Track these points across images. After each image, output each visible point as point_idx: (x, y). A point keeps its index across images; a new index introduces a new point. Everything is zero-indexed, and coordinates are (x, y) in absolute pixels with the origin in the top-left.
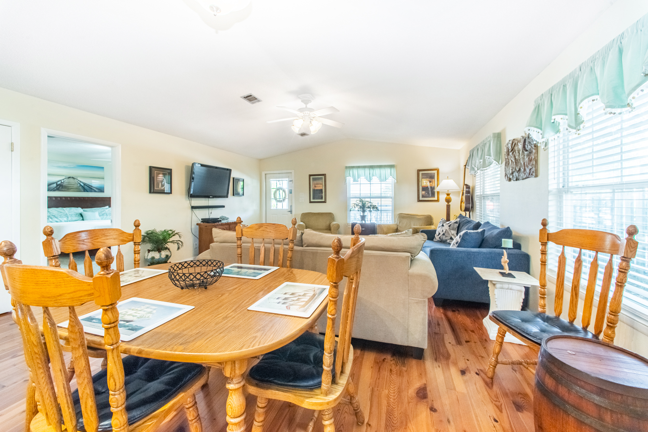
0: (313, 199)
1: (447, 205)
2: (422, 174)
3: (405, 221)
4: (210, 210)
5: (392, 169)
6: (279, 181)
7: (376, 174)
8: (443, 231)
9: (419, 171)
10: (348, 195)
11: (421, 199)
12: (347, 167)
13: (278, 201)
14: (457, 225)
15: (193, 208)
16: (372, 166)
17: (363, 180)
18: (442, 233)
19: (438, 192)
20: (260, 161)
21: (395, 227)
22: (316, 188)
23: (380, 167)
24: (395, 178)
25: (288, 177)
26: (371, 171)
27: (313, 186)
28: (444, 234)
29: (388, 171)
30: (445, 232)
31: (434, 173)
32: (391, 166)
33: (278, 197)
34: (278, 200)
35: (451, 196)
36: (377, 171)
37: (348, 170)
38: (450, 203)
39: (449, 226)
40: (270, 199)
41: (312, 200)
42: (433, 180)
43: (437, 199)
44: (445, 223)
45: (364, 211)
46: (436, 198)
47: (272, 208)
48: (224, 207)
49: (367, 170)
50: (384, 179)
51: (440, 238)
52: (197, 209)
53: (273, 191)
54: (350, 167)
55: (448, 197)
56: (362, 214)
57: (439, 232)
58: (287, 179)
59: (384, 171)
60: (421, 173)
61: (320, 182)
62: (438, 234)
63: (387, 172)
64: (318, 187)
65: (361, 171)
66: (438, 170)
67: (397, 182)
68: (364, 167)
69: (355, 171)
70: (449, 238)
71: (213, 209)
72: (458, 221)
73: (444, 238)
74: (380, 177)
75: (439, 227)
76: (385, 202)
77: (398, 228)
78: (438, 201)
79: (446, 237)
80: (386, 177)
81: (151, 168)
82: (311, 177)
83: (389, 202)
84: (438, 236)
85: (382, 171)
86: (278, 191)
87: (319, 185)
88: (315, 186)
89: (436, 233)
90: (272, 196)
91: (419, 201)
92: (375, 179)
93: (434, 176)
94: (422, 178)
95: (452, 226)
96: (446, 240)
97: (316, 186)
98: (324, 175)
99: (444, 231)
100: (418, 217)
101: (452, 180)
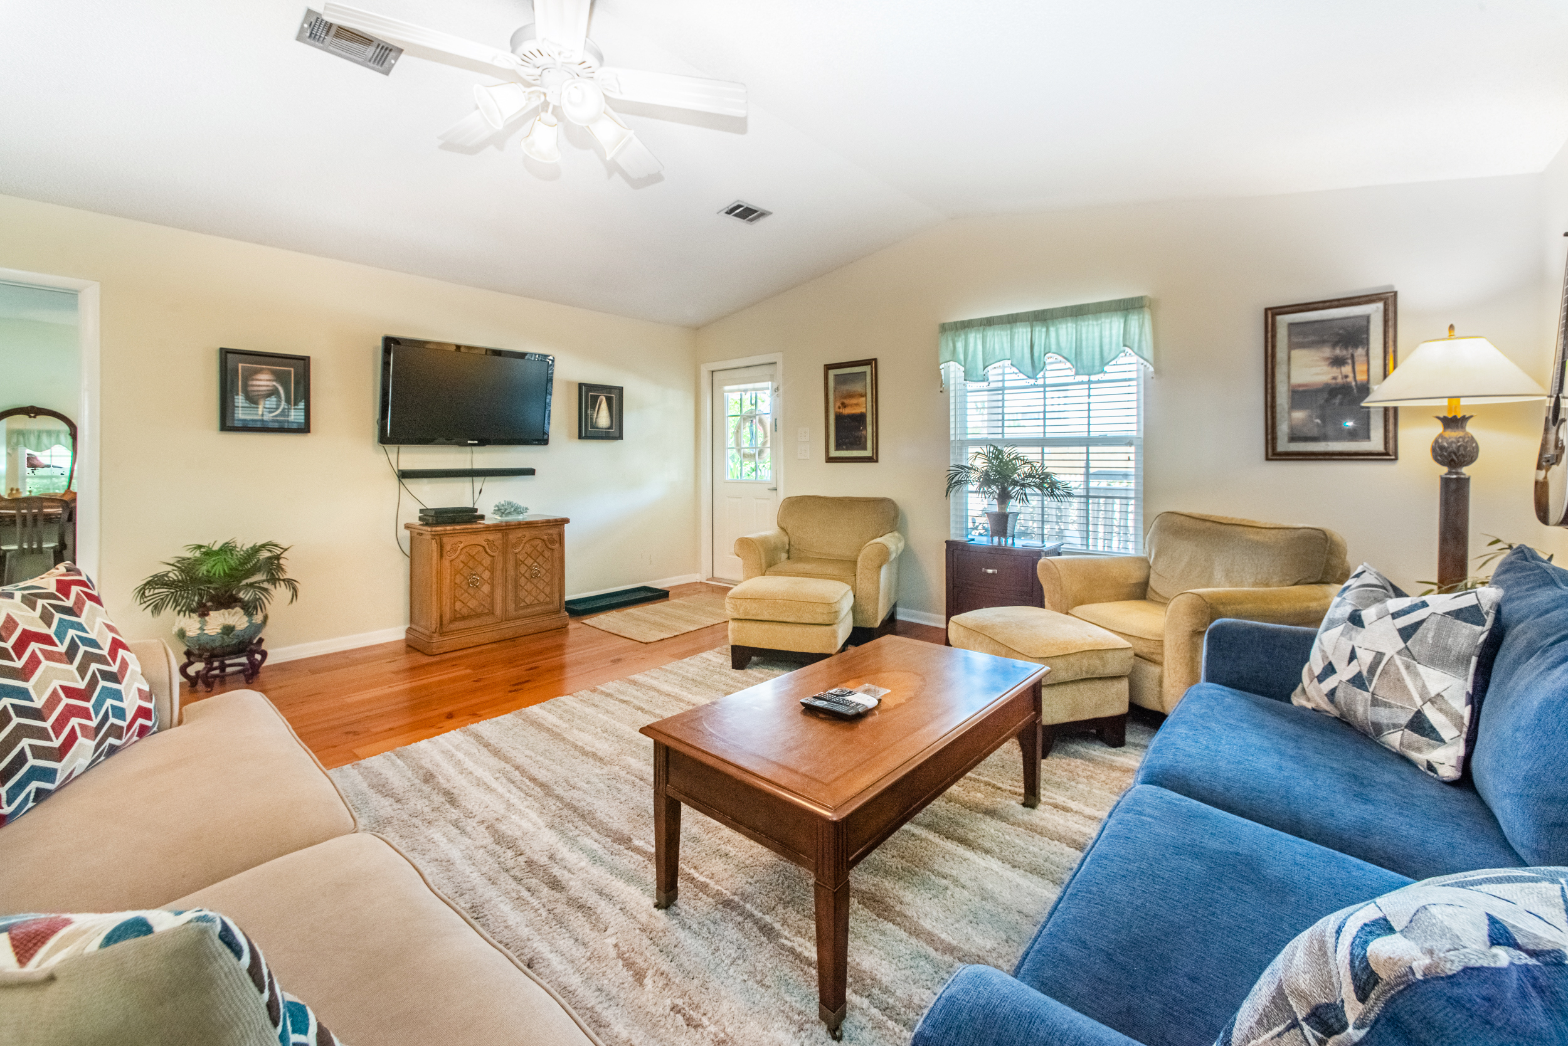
0: (838, 447)
1: (1446, 482)
2: (1291, 325)
3: (1185, 551)
4: (478, 482)
5: (1134, 321)
6: (746, 391)
7: (1058, 343)
8: (1353, 656)
9: (1272, 314)
10: (952, 432)
11: (1283, 445)
12: (944, 328)
13: (745, 456)
14: (1480, 633)
15: (404, 475)
16: (1044, 311)
17: (1002, 372)
18: (1345, 672)
19: (1391, 415)
20: (697, 330)
21: (1137, 576)
22: (847, 411)
23: (1078, 312)
24: (1148, 353)
25: (772, 378)
26: (1040, 331)
27: (838, 404)
28: (1358, 681)
29: (1112, 327)
30: (1372, 670)
31: (1368, 318)
32: (1127, 307)
33: (746, 443)
34: (748, 451)
35: (1471, 428)
36: (1065, 332)
37: (949, 335)
38: (1466, 471)
39: (1407, 633)
40: (724, 448)
41: (834, 453)
42: (1360, 351)
43: (1380, 448)
44: (1377, 600)
45: (1004, 497)
46: (1376, 443)
47: (729, 477)
48: (531, 472)
49: (1022, 333)
50: (1097, 362)
51: (1331, 695)
52: (425, 480)
53: (732, 424)
54: (955, 323)
55: (1453, 434)
56: (995, 508)
57: (1325, 657)
58: (768, 384)
59: (1097, 330)
60: (1283, 320)
61: (857, 387)
62: (1317, 671)
63: (1106, 333)
64: (851, 405)
65: (998, 338)
66: (1388, 300)
67: (1157, 371)
68: (1012, 320)
69: (974, 339)
70: (1405, 718)
71: (488, 478)
72: (1486, 606)
73: (1361, 706)
74: (1078, 353)
75: (1333, 624)
76: (1105, 459)
77: (1152, 582)
78: (1388, 454)
79: (1375, 702)
80: (1105, 354)
81: (225, 354)
82: (832, 373)
83: (1123, 460)
84: (1321, 678)
85: (1084, 330)
86: (748, 424)
87: (854, 401)
88: (843, 404)
89: (1306, 658)
90: (731, 442)
91: (1273, 454)
92: (1057, 370)
93: (1366, 330)
94: (1292, 346)
95: (1428, 633)
96: (1378, 728)
97: (847, 401)
98: (872, 362)
99: (1365, 658)
100: (1252, 536)
101: (1482, 342)
